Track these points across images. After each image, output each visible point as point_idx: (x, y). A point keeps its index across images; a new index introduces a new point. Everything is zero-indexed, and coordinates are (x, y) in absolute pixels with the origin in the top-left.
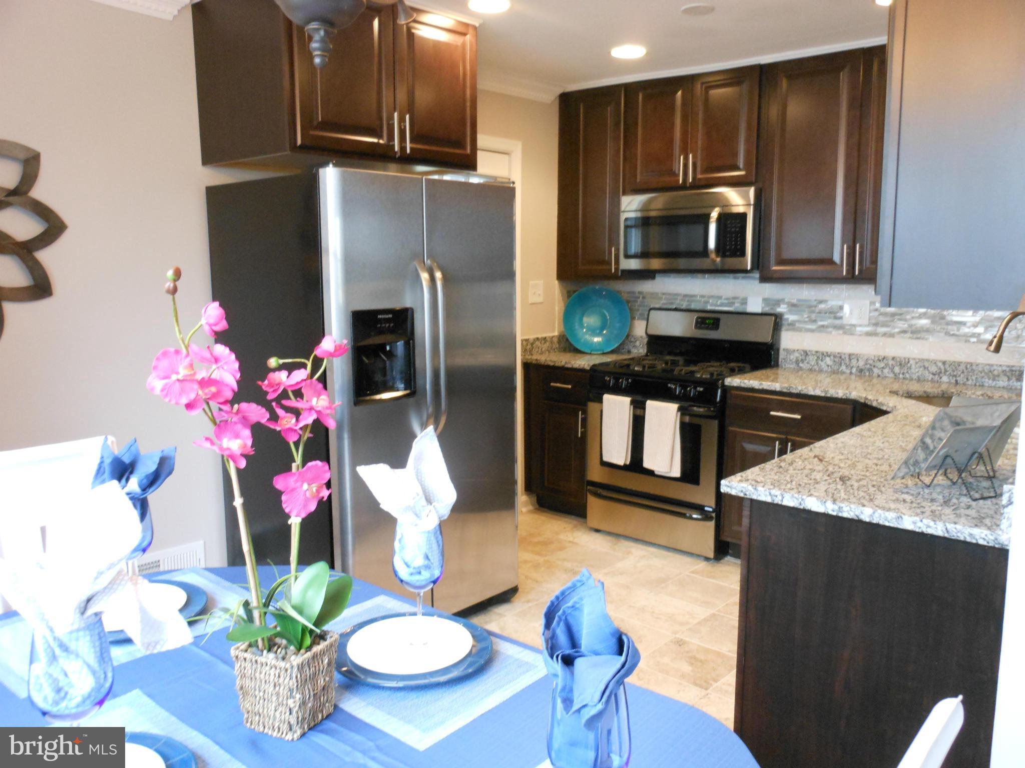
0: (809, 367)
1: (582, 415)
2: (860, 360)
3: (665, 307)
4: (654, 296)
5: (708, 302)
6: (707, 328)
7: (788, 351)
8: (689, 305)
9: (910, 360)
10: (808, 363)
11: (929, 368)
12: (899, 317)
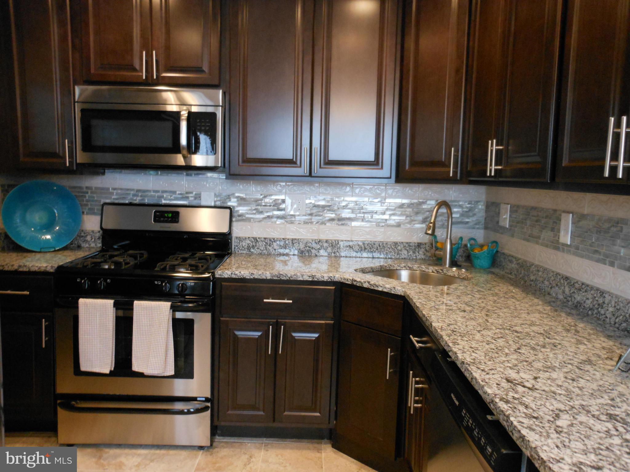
0: (259, 251)
1: (45, 322)
2: (301, 244)
3: (117, 201)
4: (104, 191)
5: (162, 197)
6: (166, 222)
7: (240, 239)
8: (142, 200)
9: (339, 242)
10: (258, 249)
11: (353, 248)
12: (328, 208)
